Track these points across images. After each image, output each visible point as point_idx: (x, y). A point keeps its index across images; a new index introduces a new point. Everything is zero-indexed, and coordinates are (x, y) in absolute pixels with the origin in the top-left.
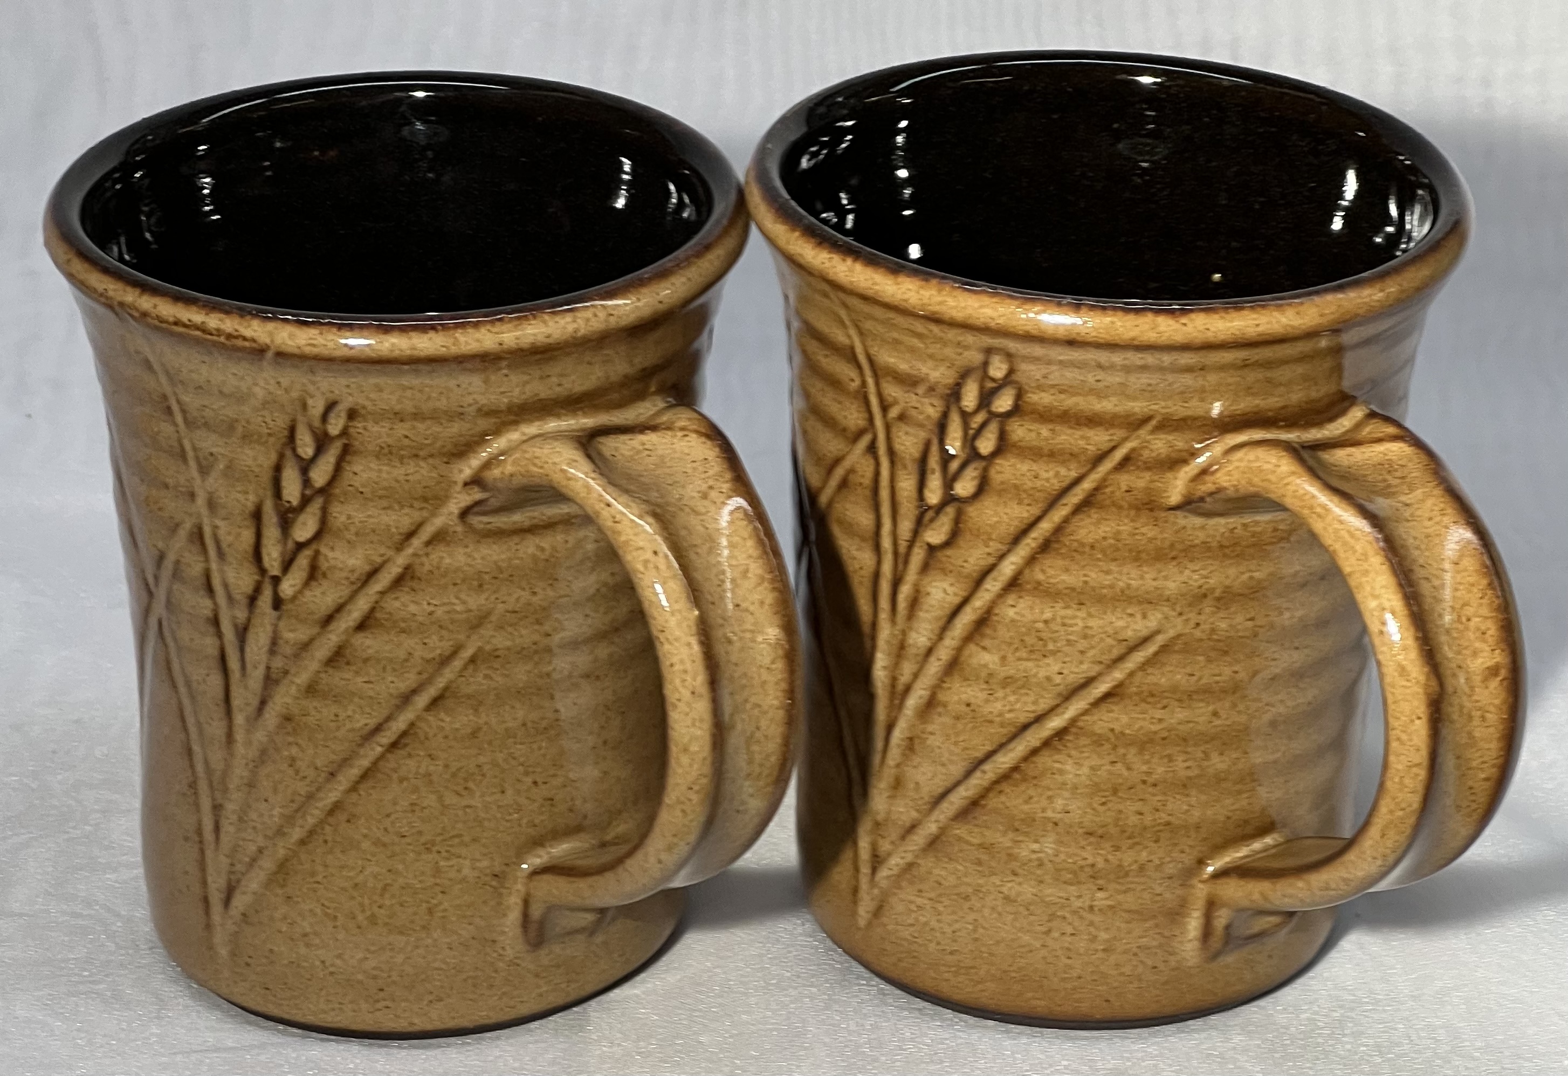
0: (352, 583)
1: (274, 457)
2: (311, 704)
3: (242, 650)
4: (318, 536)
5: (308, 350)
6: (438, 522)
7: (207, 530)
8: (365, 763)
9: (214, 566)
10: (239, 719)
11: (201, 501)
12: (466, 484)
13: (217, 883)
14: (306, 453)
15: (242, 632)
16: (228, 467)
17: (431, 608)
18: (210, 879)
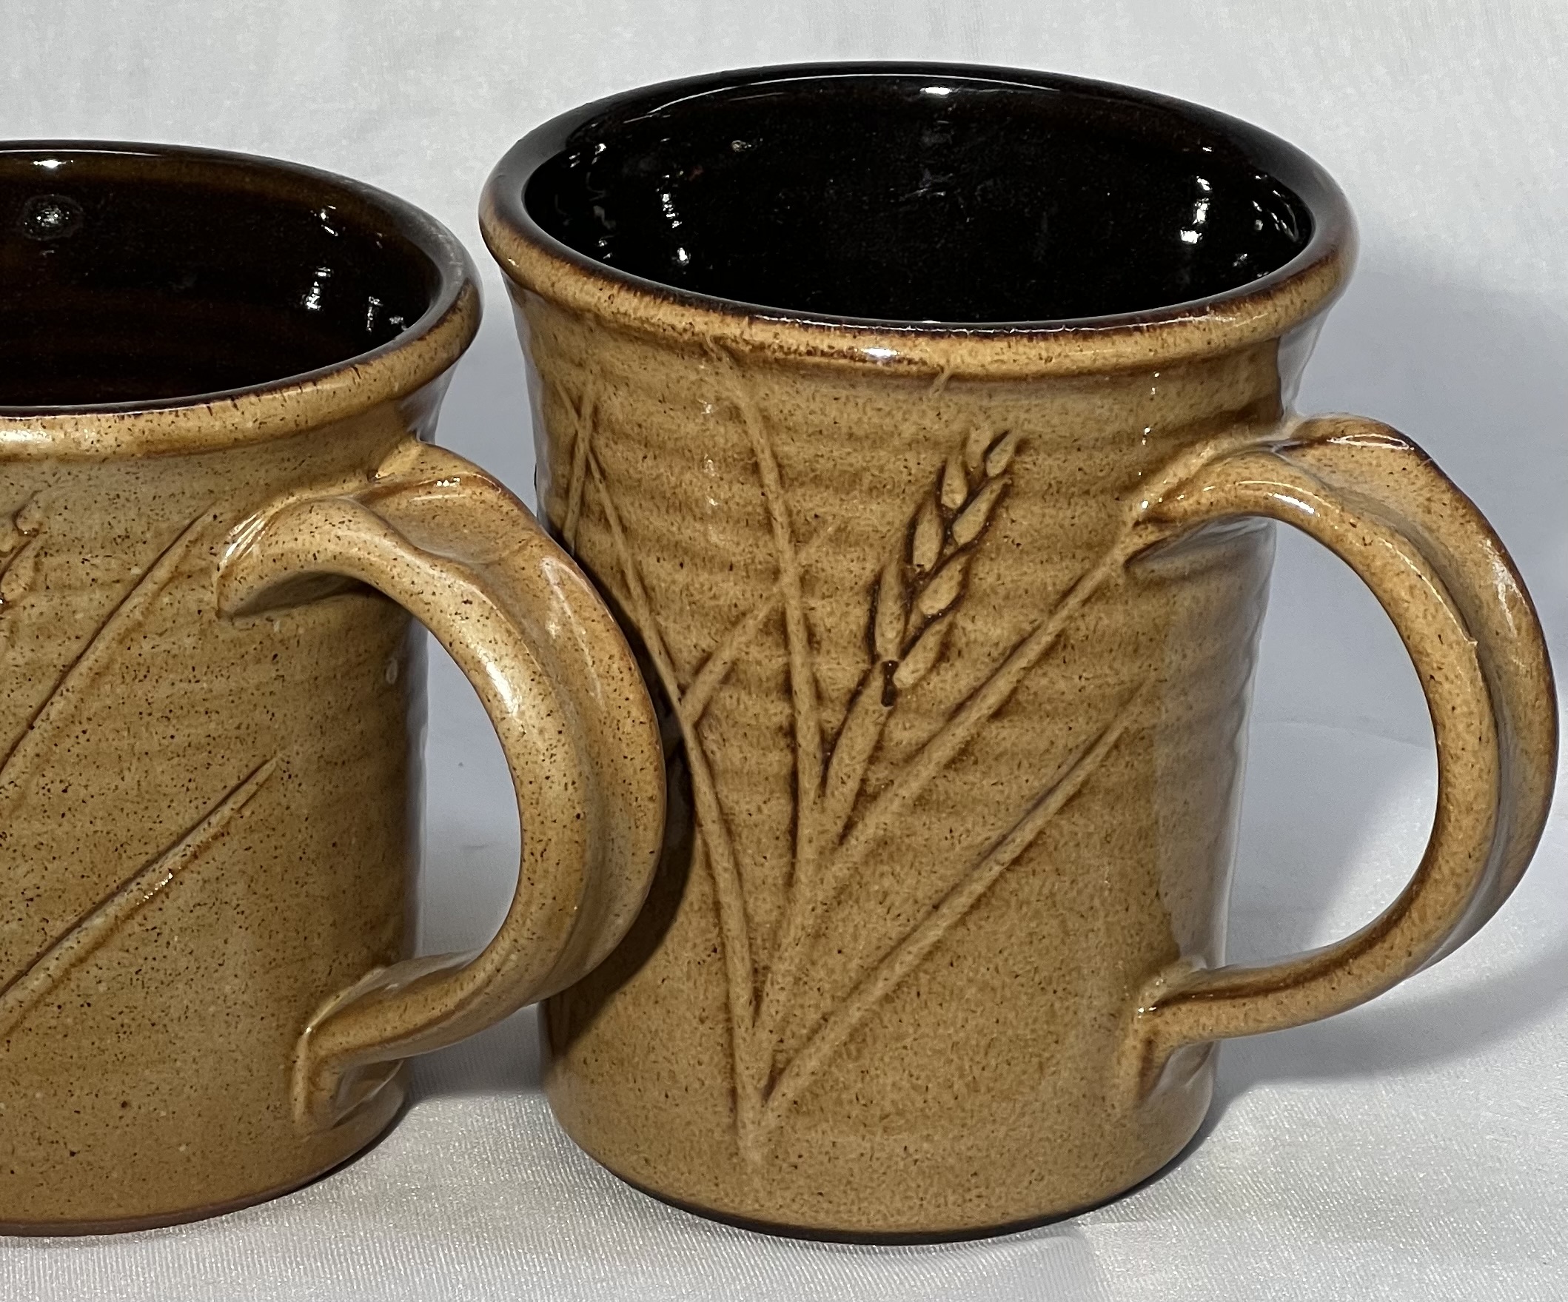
0: (994, 660)
1: (909, 510)
2: (917, 822)
3: (826, 763)
4: (955, 605)
5: (993, 368)
6: (1099, 575)
7: (794, 615)
8: (978, 888)
9: (798, 659)
10: (807, 851)
11: (789, 578)
12: (1137, 524)
13: (751, 1071)
14: (953, 501)
15: (829, 743)
16: (839, 530)
17: (1083, 682)
18: (740, 1067)
